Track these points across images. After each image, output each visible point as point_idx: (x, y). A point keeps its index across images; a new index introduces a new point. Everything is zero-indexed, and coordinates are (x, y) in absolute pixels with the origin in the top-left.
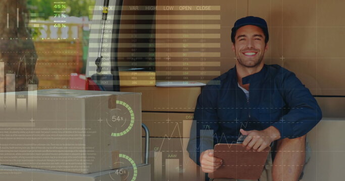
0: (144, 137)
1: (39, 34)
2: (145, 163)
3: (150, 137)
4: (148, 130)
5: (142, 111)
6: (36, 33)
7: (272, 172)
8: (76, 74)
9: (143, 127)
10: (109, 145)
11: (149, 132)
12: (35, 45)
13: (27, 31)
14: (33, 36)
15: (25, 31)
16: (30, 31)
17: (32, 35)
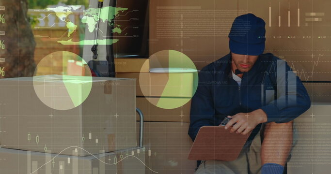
0: (139, 121)
1: (37, 22)
2: (140, 146)
3: (144, 121)
4: (143, 115)
5: (137, 97)
6: (34, 22)
7: (261, 155)
8: (73, 61)
9: (137, 111)
10: (104, 129)
11: (143, 116)
12: (33, 32)
13: (26, 19)
14: (32, 24)
15: (24, 19)
16: (29, 19)
17: (30, 23)
